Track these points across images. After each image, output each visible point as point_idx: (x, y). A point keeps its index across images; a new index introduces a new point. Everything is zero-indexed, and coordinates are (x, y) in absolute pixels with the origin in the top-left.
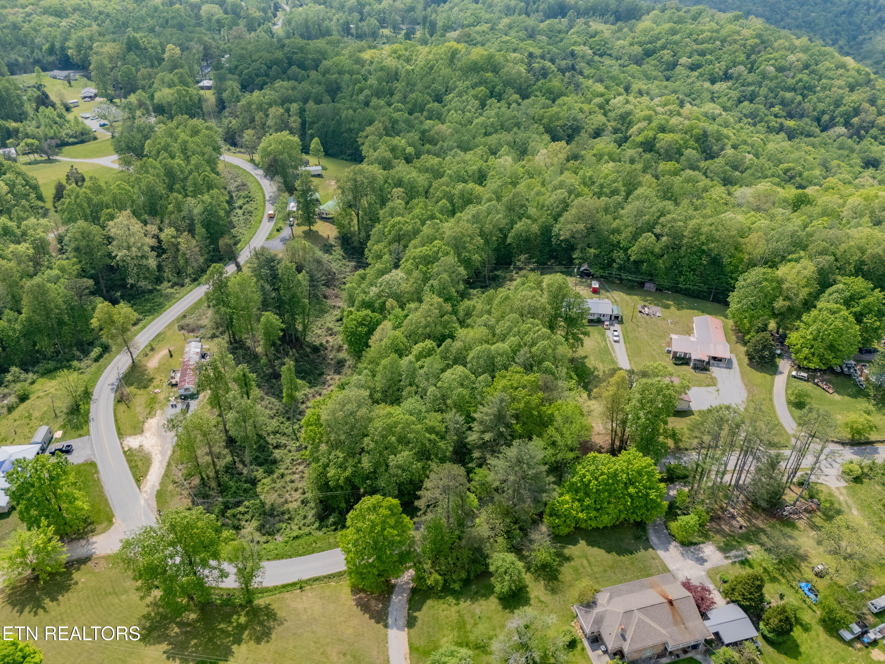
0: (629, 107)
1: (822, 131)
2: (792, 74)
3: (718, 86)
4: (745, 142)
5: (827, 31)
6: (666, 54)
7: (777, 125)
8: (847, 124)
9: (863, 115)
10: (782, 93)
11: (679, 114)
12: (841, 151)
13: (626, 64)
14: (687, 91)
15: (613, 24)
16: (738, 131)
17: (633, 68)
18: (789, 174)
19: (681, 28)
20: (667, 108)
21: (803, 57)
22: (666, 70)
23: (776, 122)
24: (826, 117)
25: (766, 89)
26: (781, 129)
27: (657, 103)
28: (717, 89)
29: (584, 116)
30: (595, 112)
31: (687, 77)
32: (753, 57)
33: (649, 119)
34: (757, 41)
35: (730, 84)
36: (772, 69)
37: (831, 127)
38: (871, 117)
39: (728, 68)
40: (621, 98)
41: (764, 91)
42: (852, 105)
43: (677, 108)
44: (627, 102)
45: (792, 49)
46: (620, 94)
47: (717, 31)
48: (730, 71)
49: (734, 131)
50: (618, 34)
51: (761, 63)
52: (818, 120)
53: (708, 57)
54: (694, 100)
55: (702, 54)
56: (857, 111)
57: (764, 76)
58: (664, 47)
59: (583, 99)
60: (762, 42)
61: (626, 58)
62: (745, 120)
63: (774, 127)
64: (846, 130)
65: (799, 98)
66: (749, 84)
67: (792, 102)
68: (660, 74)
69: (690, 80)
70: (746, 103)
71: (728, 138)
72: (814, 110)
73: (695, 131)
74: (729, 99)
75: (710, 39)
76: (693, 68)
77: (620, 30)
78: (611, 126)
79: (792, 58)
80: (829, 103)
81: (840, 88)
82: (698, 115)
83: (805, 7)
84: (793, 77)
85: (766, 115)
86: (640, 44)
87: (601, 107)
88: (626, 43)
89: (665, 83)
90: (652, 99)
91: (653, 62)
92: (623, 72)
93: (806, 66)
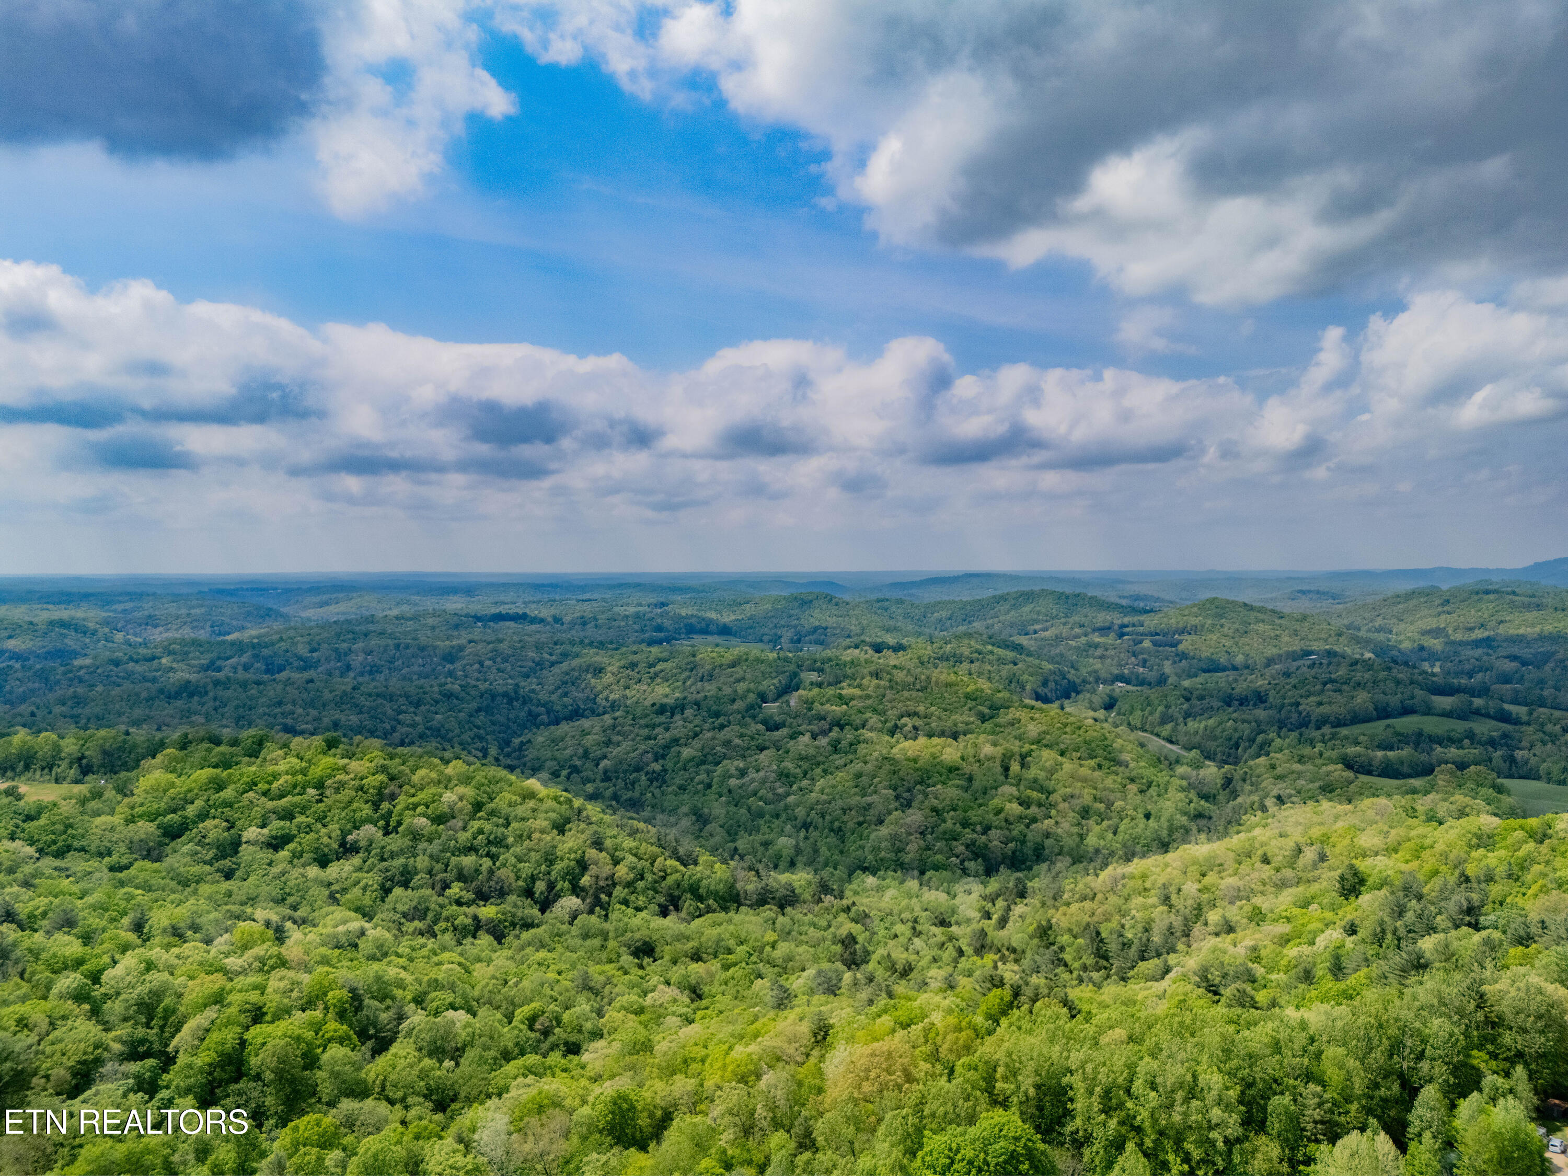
0: (157, 978)
1: (543, 911)
2: (460, 824)
3: (334, 870)
4: (436, 985)
5: (466, 737)
6: (213, 828)
7: (468, 921)
8: (576, 890)
9: (593, 869)
10: (454, 860)
11: (283, 963)
12: (589, 942)
13: (124, 861)
14: (277, 893)
15: (77, 782)
16: (411, 960)
17: (142, 869)
18: (538, 1026)
19: (230, 775)
20: (250, 954)
21: (468, 791)
22: (217, 858)
23: (465, 915)
24: (540, 886)
25: (427, 858)
26: (476, 927)
27: (225, 948)
28: (334, 875)
29: (33, 1038)
30: (64, 1018)
31: (270, 864)
32: (385, 806)
33: (218, 999)
34: (382, 777)
35: (356, 860)
36: (423, 821)
37: (555, 901)
38: (607, 870)
39: (344, 834)
40: (129, 961)
41: (422, 862)
42: (573, 856)
43: (274, 950)
44: (150, 966)
45: (446, 783)
46: (125, 948)
47: (304, 772)
48: (350, 838)
49: (402, 961)
50: (93, 805)
51: (400, 815)
52: (528, 893)
53: (300, 819)
54: (295, 908)
55: (288, 815)
56: (583, 865)
57: (416, 836)
58: (203, 816)
59: (25, 988)
60: (392, 778)
61: (123, 850)
62: (410, 926)
63: (465, 927)
64: (579, 901)
65: (487, 863)
66: (393, 856)
67: (477, 871)
68: (208, 868)
69: (276, 870)
70: (398, 891)
71: (401, 985)
72: (518, 878)
73: (333, 996)
74: (365, 889)
75: (295, 786)
76: (276, 843)
77: (97, 794)
78: (118, 1040)
79: (449, 797)
80: (537, 861)
81: (543, 832)
82: (323, 950)
83: (423, 708)
84: (464, 829)
85: (442, 906)
86: (152, 817)
87: (80, 996)
88: (117, 819)
89: (226, 885)
90: (208, 941)
91: (185, 849)
92: (122, 884)
93: (478, 806)
